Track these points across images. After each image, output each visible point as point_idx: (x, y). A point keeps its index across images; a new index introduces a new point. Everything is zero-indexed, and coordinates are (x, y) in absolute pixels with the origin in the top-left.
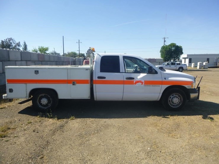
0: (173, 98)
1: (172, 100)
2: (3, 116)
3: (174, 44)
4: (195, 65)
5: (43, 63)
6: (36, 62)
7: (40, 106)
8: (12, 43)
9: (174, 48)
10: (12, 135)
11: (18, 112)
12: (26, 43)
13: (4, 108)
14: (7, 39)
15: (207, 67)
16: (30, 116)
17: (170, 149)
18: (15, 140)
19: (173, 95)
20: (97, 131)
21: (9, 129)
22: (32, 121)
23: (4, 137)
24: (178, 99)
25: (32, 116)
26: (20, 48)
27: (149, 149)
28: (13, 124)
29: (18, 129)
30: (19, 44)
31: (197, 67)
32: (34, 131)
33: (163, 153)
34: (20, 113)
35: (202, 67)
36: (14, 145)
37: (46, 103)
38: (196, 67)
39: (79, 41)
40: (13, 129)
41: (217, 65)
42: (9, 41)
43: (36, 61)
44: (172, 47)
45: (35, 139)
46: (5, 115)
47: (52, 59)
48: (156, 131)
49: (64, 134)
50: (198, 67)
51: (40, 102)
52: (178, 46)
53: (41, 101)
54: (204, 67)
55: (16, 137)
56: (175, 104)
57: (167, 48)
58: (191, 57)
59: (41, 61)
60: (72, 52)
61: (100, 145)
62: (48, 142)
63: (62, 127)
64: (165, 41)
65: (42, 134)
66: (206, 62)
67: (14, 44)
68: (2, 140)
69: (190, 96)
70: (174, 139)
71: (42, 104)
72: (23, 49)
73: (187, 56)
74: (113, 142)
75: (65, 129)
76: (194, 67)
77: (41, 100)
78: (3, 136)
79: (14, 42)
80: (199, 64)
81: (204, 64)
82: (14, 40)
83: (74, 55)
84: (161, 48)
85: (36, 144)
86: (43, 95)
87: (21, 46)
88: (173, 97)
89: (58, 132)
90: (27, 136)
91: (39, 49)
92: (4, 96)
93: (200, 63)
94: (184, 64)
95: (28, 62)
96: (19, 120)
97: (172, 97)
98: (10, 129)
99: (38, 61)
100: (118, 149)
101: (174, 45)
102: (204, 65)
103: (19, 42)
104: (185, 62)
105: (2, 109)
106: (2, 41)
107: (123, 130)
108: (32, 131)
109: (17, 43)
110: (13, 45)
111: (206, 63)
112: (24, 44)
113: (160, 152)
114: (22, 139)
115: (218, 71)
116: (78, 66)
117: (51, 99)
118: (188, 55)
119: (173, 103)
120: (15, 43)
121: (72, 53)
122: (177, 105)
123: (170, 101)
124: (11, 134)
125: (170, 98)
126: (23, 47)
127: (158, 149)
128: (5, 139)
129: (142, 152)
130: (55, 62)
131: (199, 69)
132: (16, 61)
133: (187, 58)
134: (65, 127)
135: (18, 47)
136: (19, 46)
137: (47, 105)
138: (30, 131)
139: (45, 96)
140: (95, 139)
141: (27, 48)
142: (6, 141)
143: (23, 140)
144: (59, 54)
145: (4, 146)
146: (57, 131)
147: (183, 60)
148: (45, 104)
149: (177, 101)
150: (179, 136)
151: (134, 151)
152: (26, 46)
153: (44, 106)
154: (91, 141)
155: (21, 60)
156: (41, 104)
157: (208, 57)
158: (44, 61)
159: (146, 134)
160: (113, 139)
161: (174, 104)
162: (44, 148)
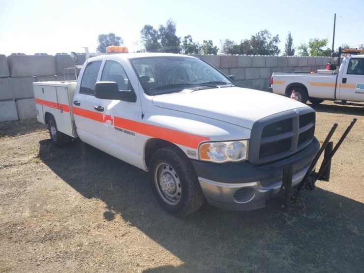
8: (267, 38)
12: (292, 36)
14: (259, 33)
30: (276, 39)
42: (262, 35)
91: (310, 43)
103: (278, 36)
106: (253, 37)
109: (274, 37)
110: (267, 41)
112: (288, 37)
120: (270, 38)
152: (292, 40)
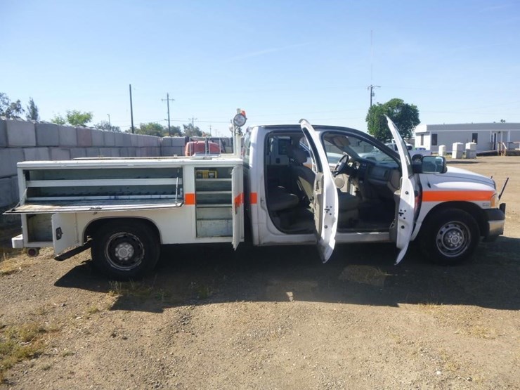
0: (447, 232)
1: (446, 238)
2: (17, 296)
3: (398, 100)
4: (447, 150)
5: (90, 150)
6: (72, 150)
7: (113, 265)
8: (1, 104)
9: (398, 111)
10: (56, 349)
11: (53, 282)
12: (36, 104)
13: (14, 272)
15: (475, 154)
16: (89, 293)
17: (491, 372)
18: (67, 363)
19: (447, 227)
20: (282, 328)
21: (43, 331)
22: (99, 307)
23: (36, 356)
24: (461, 235)
25: (94, 293)
26: (20, 115)
27: (439, 373)
28: (51, 318)
29: (68, 332)
30: (17, 107)
31: (451, 154)
32: (114, 336)
33: (477, 382)
34: (60, 283)
35: (464, 153)
36: (70, 381)
37: (128, 257)
38: (448, 154)
39: (168, 96)
40: (53, 331)
41: (495, 149)
43: (72, 147)
44: (393, 109)
45: (123, 359)
46: (21, 290)
47: (110, 142)
48: (433, 321)
49: (200, 340)
50: (454, 156)
51: (112, 253)
52: (407, 105)
53: (115, 252)
54: (469, 154)
55: (67, 354)
56: (454, 247)
57: (382, 110)
58: (435, 131)
59: (85, 147)
60: (150, 124)
61: (304, 367)
62: (162, 366)
63: (186, 319)
64: (372, 95)
65: (139, 344)
66: (472, 143)
67: (5, 106)
68: (32, 366)
69: (487, 226)
70: (486, 342)
71: (117, 258)
72: (28, 117)
73: (428, 129)
74: (335, 357)
75: (196, 325)
76: (444, 153)
77: (117, 249)
78: (32, 354)
79: (6, 101)
80: (455, 146)
81: (468, 146)
82: (4, 96)
83: (155, 131)
84: (369, 111)
85: (132, 376)
86: (121, 235)
87: (24, 110)
88: (447, 230)
89: (180, 335)
90: (101, 351)
91: (68, 116)
92: (16, 241)
93: (458, 145)
94: (421, 149)
95: (55, 151)
96: (64, 305)
97: (444, 229)
98: (45, 331)
99: (77, 147)
100: (358, 376)
101: (399, 104)
102: (468, 151)
103: (19, 101)
104: (422, 144)
105: (8, 277)
107: (349, 323)
108: (108, 334)
109: (13, 104)
110: (2, 108)
111: (471, 145)
112: (30, 106)
113: (469, 380)
114: (88, 361)
115: (501, 163)
116: (211, 159)
117: (142, 245)
118: (429, 127)
119: (448, 245)
120: (7, 104)
121: (151, 127)
122: (457, 250)
123: (440, 241)
124: (53, 347)
125: (441, 233)
126: (29, 114)
127: (459, 371)
128: (40, 363)
129: (424, 383)
130: (117, 149)
131: (457, 158)
132: (23, 147)
133: (427, 133)
134: (194, 320)
135: (14, 113)
136: (18, 110)
137: (131, 261)
138: (102, 337)
139: (125, 237)
140: (284, 351)
141: (37, 115)
142: (45, 369)
143: (92, 364)
144: (117, 128)
145: (43, 383)
146: (177, 332)
147: (417, 140)
148: (126, 259)
149: (459, 241)
150: (493, 331)
151: (403, 382)
152: (36, 110)
153: (124, 263)
154: (276, 356)
155: (37, 146)
156: (116, 260)
157: (475, 131)
158: (91, 147)
159: (412, 331)
160: (334, 350)
161: (449, 247)
162: (157, 387)
